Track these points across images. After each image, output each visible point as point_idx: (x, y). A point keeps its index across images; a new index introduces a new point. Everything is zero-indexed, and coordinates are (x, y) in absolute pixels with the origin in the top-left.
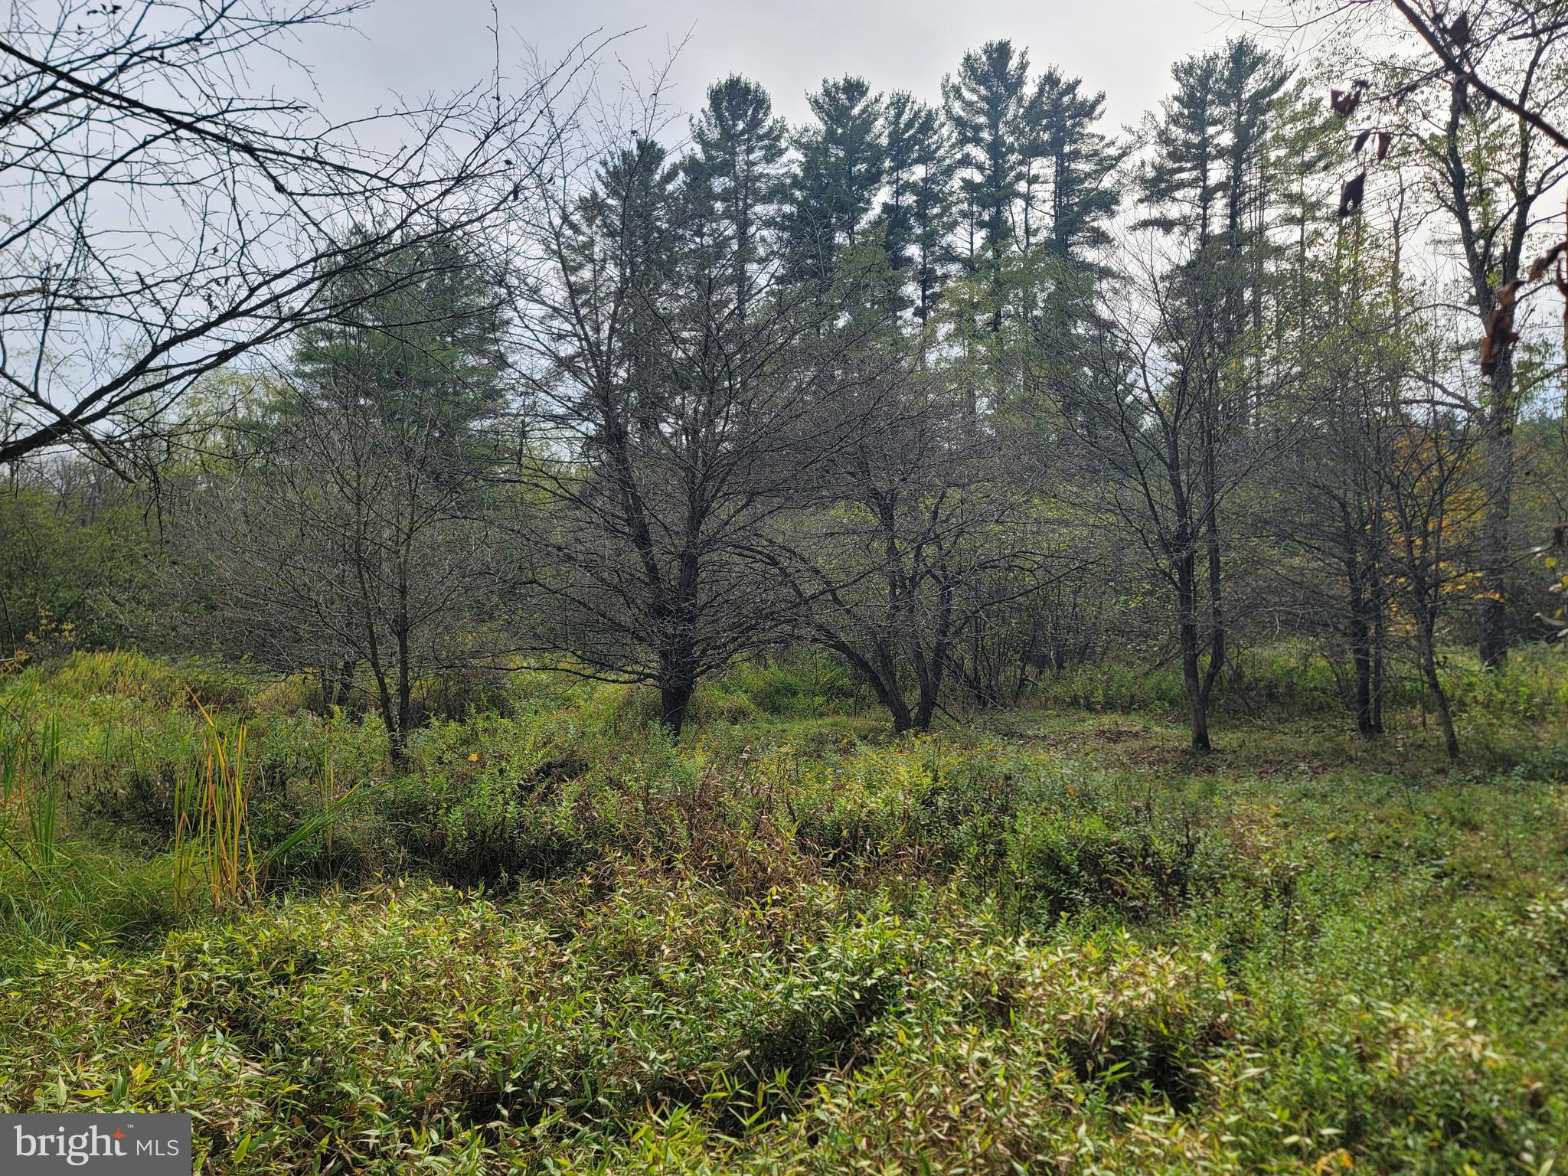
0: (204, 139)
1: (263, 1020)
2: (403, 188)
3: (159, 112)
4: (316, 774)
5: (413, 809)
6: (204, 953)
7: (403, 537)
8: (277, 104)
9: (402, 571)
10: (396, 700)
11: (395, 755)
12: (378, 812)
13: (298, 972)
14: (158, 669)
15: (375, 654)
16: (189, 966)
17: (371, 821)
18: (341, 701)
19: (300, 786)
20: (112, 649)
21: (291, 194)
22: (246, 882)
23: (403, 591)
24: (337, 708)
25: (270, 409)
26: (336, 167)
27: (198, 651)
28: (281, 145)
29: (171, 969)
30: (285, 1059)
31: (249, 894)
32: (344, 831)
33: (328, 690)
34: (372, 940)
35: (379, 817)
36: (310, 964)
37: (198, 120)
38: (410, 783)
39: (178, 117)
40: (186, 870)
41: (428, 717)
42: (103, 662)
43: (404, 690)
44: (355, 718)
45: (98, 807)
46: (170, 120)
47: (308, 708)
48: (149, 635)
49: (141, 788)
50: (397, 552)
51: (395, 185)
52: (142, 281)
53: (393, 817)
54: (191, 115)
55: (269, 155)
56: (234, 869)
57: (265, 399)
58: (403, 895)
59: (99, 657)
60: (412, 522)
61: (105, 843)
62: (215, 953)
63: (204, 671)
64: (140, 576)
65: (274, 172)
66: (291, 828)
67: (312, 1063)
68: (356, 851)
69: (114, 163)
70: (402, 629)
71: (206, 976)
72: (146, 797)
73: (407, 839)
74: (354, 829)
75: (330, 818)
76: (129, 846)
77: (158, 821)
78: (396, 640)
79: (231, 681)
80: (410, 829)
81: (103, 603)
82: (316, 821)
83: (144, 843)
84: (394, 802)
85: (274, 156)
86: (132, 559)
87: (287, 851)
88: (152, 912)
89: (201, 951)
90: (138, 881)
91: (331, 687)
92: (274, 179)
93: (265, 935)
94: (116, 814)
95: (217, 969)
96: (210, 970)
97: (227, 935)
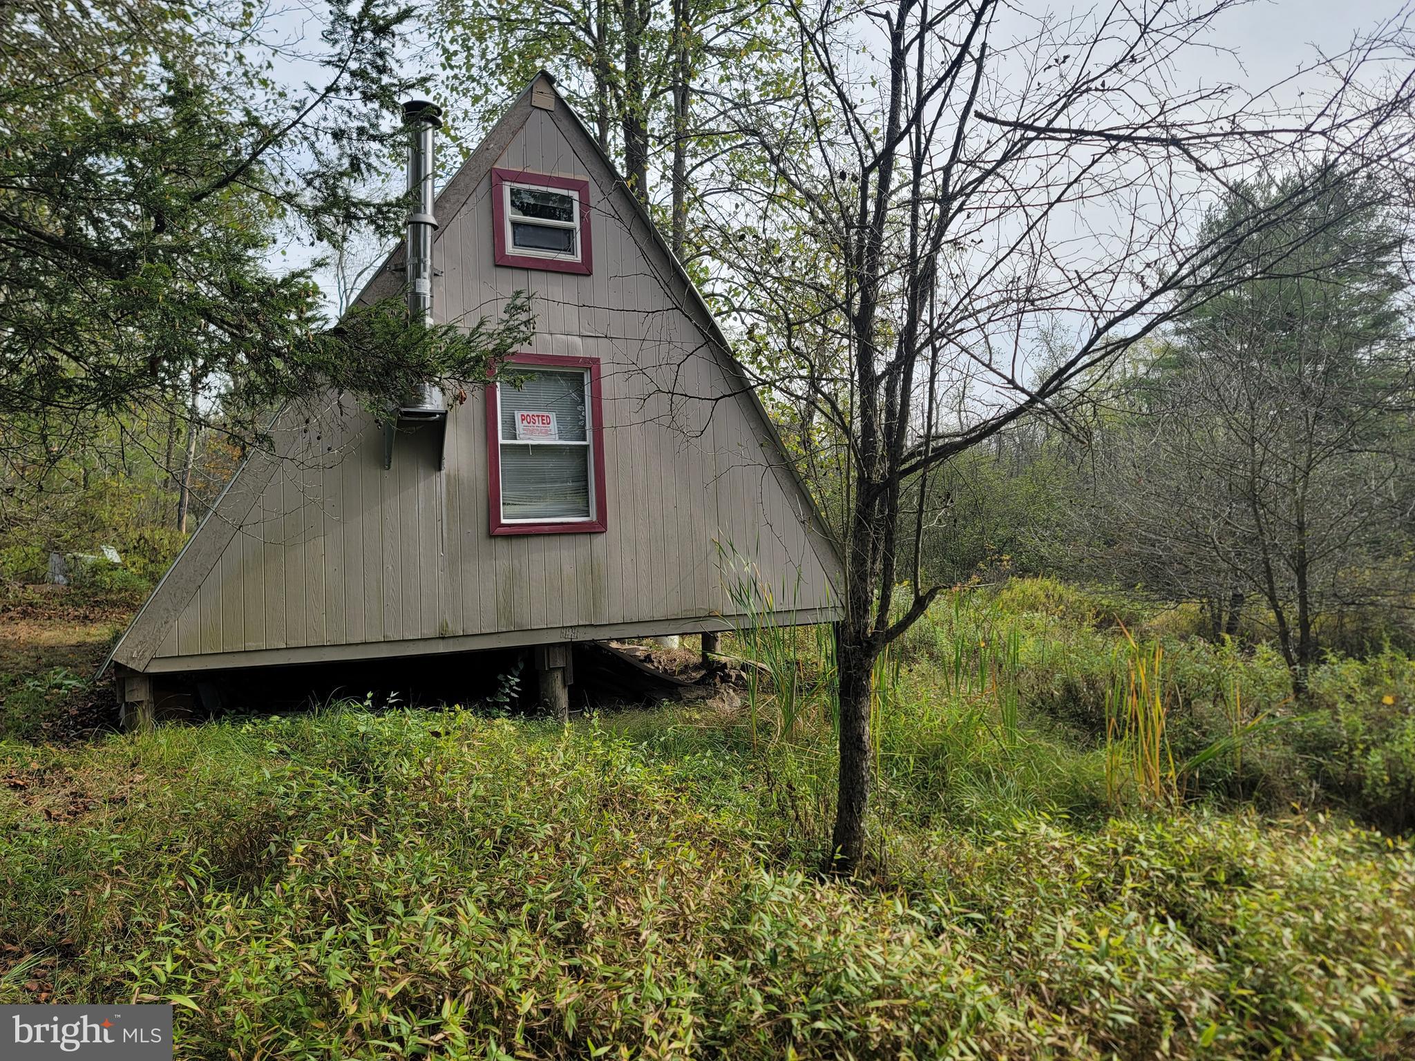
0: (1136, 145)
1: (1199, 918)
2: (1323, 133)
3: (1100, 133)
4: (1220, 696)
5: (1324, 746)
6: (1140, 844)
7: (1299, 474)
8: (1204, 93)
9: (1299, 506)
10: (1296, 633)
11: (1298, 689)
12: (1286, 743)
13: (1228, 882)
14: (1071, 593)
15: (1272, 589)
16: (1128, 851)
17: (1278, 752)
18: (1230, 631)
19: (1204, 707)
20: (1036, 576)
21: (1212, 170)
22: (1169, 788)
23: (1301, 528)
24: (1227, 637)
25: (1154, 365)
26: (1256, 134)
27: (1100, 579)
28: (1203, 130)
29: (1115, 852)
30: (1228, 961)
31: (1172, 800)
32: (1252, 756)
33: (1217, 618)
34: (1298, 869)
35: (1289, 748)
36: (1238, 878)
37: (1136, 130)
38: (1321, 718)
39: (1115, 133)
40: (1117, 767)
41: (1323, 653)
42: (1031, 586)
43: (1305, 625)
44: (1247, 649)
45: (1039, 704)
46: (1109, 137)
47: (1198, 634)
48: (1064, 565)
49: (1070, 690)
50: (1294, 490)
51: (1314, 133)
52: (1079, 277)
53: (1302, 750)
54: (1128, 127)
55: (1191, 141)
56: (1157, 774)
57: (1149, 358)
58: (1324, 830)
59: (1028, 582)
60: (1310, 460)
61: (1049, 732)
62: (1150, 846)
63: (1107, 597)
64: (1055, 517)
65: (1196, 154)
66: (1199, 746)
67: (1254, 973)
68: (1267, 778)
69: (1070, 185)
70: (1301, 567)
71: (1145, 864)
72: (1076, 700)
73: (1317, 773)
74: (1263, 756)
75: (1238, 740)
76: (1067, 739)
77: (1085, 722)
78: (1295, 577)
79: (1129, 607)
80: (1321, 765)
81: (1031, 540)
82: (1224, 742)
83: (1076, 738)
84: (1301, 736)
85: (1197, 141)
86: (1049, 502)
87: (1198, 766)
88: (1092, 798)
89: (1136, 841)
90: (1078, 770)
91: (1220, 617)
92: (1196, 161)
93: (1193, 840)
94: (1052, 711)
95: (1153, 861)
96: (1148, 860)
97: (1158, 832)
